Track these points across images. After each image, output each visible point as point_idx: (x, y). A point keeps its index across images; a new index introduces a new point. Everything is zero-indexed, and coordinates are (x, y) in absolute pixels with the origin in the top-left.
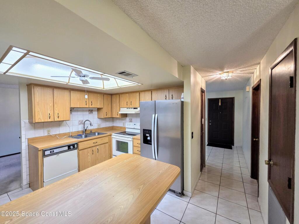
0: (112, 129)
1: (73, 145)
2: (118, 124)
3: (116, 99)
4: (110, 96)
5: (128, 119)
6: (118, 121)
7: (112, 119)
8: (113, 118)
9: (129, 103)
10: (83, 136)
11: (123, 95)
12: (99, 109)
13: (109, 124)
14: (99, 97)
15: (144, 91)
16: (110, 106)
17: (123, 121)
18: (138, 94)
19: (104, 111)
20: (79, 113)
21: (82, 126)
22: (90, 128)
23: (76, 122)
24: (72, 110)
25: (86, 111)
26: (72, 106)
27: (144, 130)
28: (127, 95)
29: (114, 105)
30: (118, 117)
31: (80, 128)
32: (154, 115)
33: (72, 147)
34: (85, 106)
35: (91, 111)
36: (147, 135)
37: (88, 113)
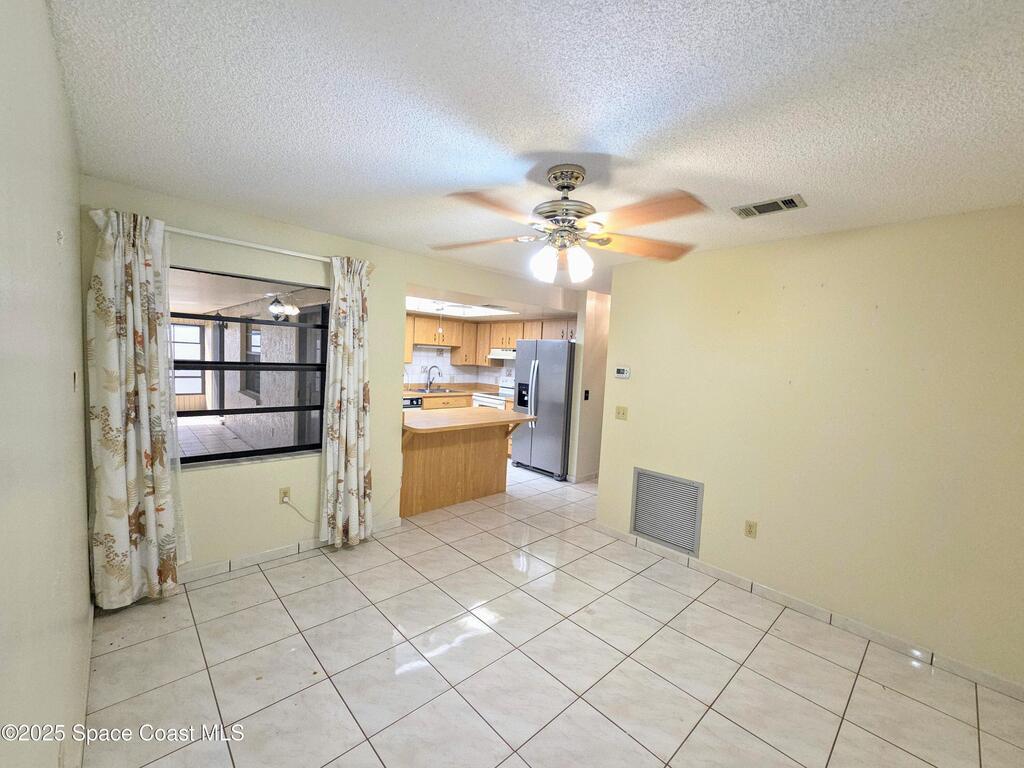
0: (476, 387)
1: (417, 400)
2: (486, 379)
3: (484, 331)
4: (474, 326)
5: (504, 370)
6: (486, 373)
7: (476, 369)
8: (478, 366)
9: (506, 340)
10: (427, 391)
11: (497, 325)
12: (454, 349)
13: (469, 379)
14: (456, 327)
15: (532, 321)
16: (473, 344)
17: (496, 375)
18: (521, 325)
19: (462, 352)
20: (423, 353)
21: (425, 375)
22: (438, 380)
23: (418, 369)
24: (416, 347)
25: (433, 350)
26: (416, 342)
27: (520, 384)
28: (504, 325)
29: (480, 342)
30: (486, 364)
31: (422, 380)
32: (533, 362)
33: (415, 402)
34: (434, 343)
35: (440, 351)
36: (524, 393)
37: (435, 354)
